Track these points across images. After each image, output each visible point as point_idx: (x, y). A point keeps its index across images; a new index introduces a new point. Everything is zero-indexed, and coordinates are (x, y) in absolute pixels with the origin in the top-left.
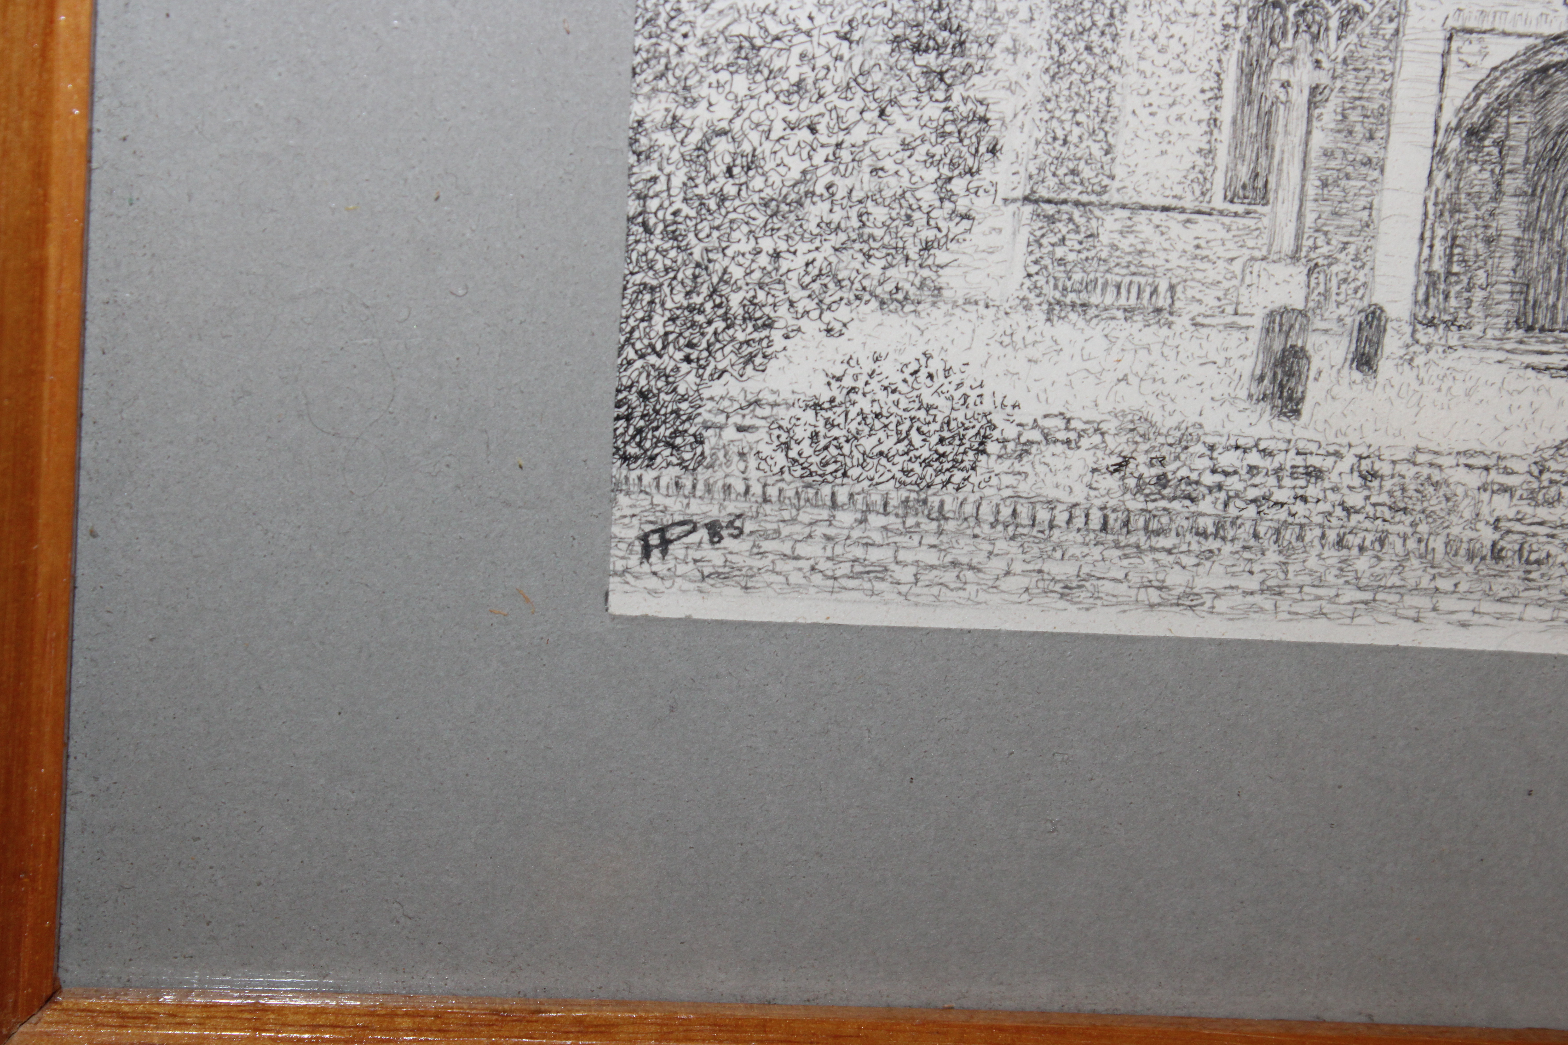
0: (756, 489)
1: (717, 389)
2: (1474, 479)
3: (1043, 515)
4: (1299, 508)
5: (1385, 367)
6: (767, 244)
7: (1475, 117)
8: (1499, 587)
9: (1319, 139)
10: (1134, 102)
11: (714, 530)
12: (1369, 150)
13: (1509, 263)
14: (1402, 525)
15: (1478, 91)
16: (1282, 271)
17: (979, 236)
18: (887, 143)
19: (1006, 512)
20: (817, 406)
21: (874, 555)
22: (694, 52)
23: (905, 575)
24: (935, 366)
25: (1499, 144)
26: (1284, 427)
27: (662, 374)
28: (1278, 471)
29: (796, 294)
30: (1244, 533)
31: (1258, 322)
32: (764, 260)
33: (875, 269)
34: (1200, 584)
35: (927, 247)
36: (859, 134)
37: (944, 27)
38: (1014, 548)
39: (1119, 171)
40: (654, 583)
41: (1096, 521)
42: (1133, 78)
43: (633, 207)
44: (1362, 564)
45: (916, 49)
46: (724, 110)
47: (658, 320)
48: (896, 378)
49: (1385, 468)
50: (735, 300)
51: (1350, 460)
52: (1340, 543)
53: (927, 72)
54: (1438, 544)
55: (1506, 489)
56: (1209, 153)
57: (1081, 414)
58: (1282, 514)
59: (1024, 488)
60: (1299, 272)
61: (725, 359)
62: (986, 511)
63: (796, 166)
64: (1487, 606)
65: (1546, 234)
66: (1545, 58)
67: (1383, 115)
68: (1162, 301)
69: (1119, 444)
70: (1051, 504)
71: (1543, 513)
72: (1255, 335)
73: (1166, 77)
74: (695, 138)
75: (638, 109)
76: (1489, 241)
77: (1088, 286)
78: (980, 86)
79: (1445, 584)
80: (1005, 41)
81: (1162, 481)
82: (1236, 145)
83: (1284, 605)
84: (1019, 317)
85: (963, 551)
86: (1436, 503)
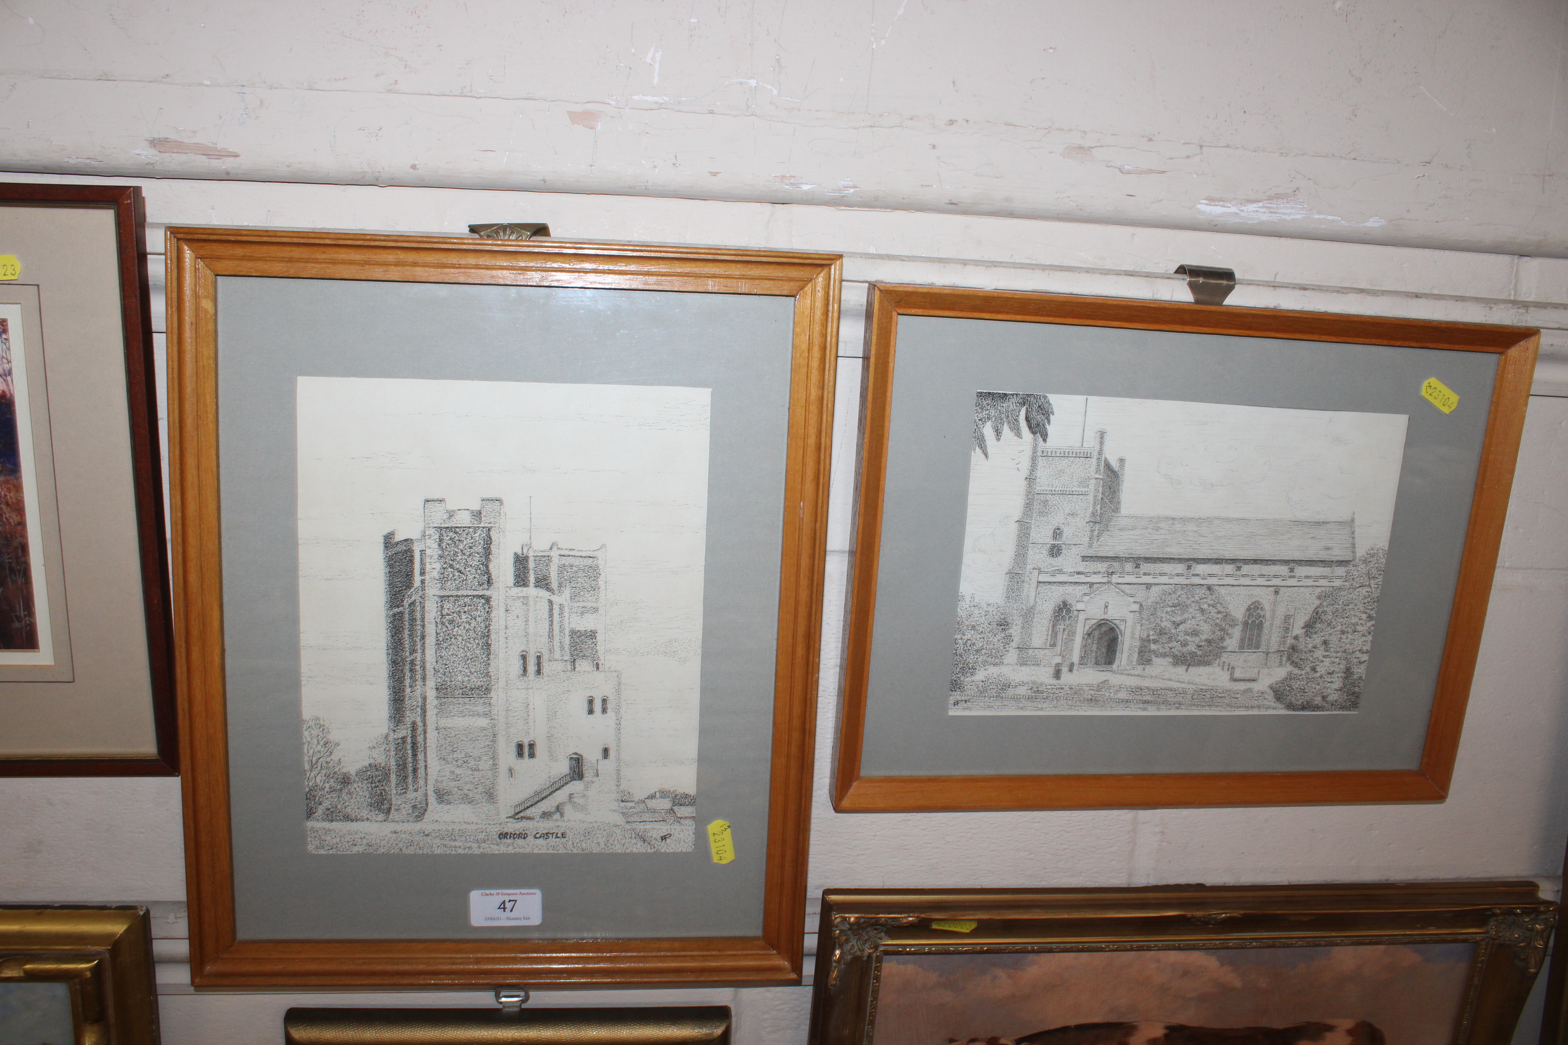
0: (973, 695)
1: (967, 679)
2: (1088, 688)
3: (1019, 697)
4: (1060, 694)
5: (1074, 671)
6: (976, 657)
7: (1089, 632)
8: (1091, 705)
9: (1064, 637)
10: (1035, 632)
11: (966, 701)
12: (1072, 638)
13: (1094, 654)
14: (1076, 696)
15: (1090, 628)
16: (1058, 657)
17: (1010, 654)
18: (996, 640)
19: (1013, 697)
20: (983, 682)
21: (991, 704)
22: (965, 627)
23: (997, 707)
24: (1002, 674)
25: (1093, 636)
26: (1058, 681)
27: (958, 677)
28: (1056, 689)
29: (980, 664)
30: (1051, 698)
31: (1054, 665)
32: (975, 659)
33: (993, 660)
34: (1044, 706)
35: (1001, 656)
36: (991, 639)
37: (1005, 622)
38: (1014, 702)
39: (1032, 643)
40: (956, 710)
41: (1027, 697)
42: (1035, 629)
43: (955, 652)
44: (1070, 702)
45: (1001, 625)
46: (970, 636)
47: (958, 669)
48: (996, 677)
49: (1074, 687)
50: (970, 665)
51: (1068, 686)
52: (1066, 699)
53: (1002, 629)
54: (1082, 699)
55: (1093, 689)
56: (1047, 639)
57: (1025, 681)
58: (1057, 695)
59: (1016, 693)
60: (1061, 657)
61: (968, 675)
62: (1009, 697)
63: (981, 644)
64: (1089, 708)
65: (1100, 650)
66: (1101, 623)
67: (1075, 633)
68: (1039, 663)
69: (1031, 685)
70: (1020, 695)
71: (1099, 693)
72: (1053, 668)
73: (1041, 628)
74: (965, 641)
75: (956, 636)
76: (1091, 651)
77: (1027, 661)
78: (1011, 631)
79: (1082, 705)
80: (1015, 624)
81: (1038, 691)
82: (1051, 638)
83: (1057, 709)
84: (1016, 666)
85: (1005, 703)
86: (1082, 692)
